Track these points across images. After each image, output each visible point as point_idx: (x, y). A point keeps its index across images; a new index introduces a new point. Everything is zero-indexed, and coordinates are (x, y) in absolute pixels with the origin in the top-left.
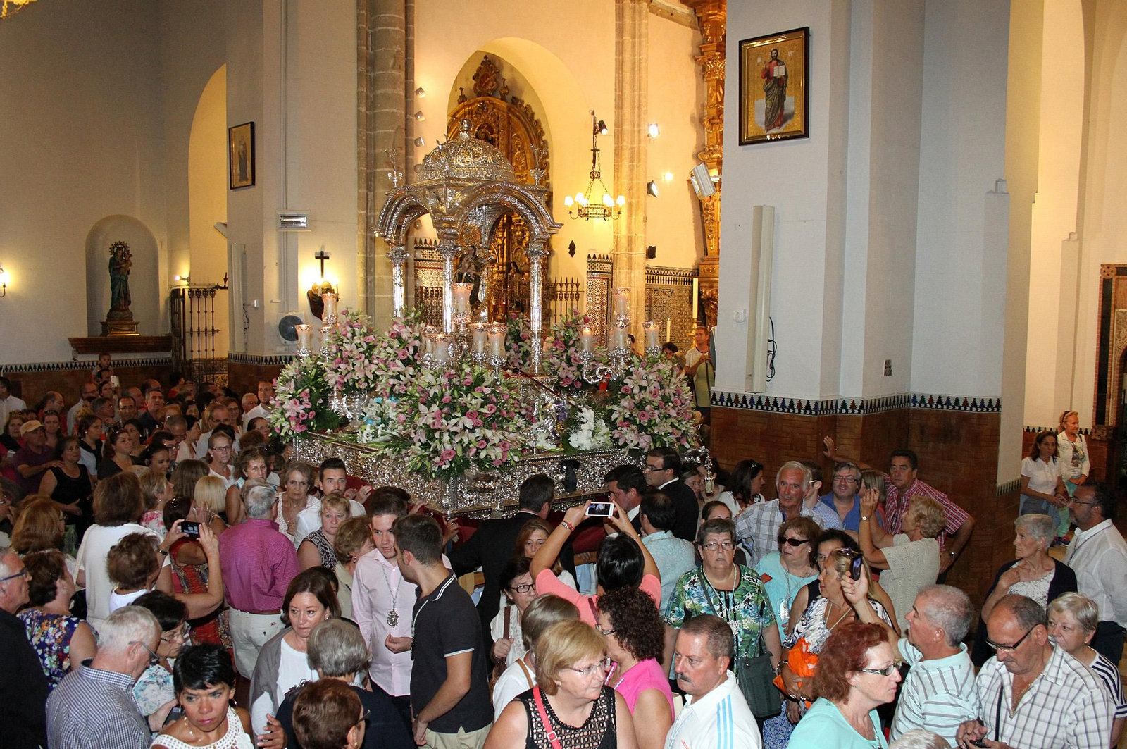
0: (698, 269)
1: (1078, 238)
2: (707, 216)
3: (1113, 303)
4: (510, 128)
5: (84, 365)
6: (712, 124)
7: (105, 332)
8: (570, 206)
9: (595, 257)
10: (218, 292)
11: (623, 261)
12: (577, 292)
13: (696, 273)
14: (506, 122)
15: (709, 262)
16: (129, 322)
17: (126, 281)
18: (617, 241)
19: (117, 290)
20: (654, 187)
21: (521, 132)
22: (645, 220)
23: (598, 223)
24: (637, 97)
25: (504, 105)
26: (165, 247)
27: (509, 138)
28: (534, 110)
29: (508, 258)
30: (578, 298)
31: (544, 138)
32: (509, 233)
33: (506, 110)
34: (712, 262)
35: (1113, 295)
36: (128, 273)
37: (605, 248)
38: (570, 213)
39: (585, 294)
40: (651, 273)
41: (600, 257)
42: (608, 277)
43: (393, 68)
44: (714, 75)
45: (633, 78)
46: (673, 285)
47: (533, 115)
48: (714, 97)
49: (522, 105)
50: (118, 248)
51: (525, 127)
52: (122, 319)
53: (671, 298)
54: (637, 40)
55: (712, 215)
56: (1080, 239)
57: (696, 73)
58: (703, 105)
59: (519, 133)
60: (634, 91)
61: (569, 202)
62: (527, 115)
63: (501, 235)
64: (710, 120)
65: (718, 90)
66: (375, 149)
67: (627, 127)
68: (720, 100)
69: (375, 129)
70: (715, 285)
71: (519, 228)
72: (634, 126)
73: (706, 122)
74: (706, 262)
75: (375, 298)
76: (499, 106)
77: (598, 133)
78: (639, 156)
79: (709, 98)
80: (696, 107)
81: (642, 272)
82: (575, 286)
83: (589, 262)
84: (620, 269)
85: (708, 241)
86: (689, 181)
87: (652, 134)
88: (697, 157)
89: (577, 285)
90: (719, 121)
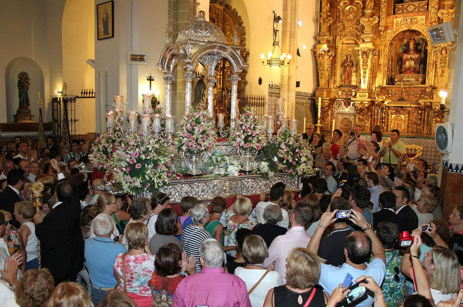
2: (320, 67)
4: (225, 20)
5: (5, 138)
6: (324, 22)
7: (16, 121)
8: (263, 59)
9: (272, 85)
10: (77, 100)
11: (285, 88)
12: (264, 103)
14: (222, 17)
15: (321, 90)
16: (28, 114)
17: (27, 93)
18: (282, 78)
19: (22, 98)
21: (231, 22)
22: (297, 68)
23: (276, 69)
24: (294, 5)
25: (221, 8)
26: (48, 75)
27: (224, 25)
28: (238, 11)
29: (223, 86)
30: (264, 106)
31: (243, 25)
32: (223, 73)
33: (222, 11)
34: (323, 90)
36: (28, 89)
37: (277, 81)
38: (263, 62)
39: (267, 104)
40: (298, 95)
41: (275, 86)
42: (278, 96)
46: (304, 101)
47: (237, 13)
48: (325, 9)
49: (231, 8)
50: (22, 75)
51: (233, 19)
52: (25, 113)
53: (303, 107)
55: (323, 67)
59: (229, 22)
60: (293, 2)
61: (263, 57)
62: (234, 13)
63: (219, 74)
64: (323, 20)
65: (327, 5)
66: (177, 21)
67: (289, 20)
68: (328, 10)
69: (177, 10)
70: (324, 101)
71: (229, 70)
72: (292, 20)
73: (321, 21)
74: (319, 90)
75: (176, 103)
76: (218, 8)
77: (278, 22)
78: (294, 35)
79: (322, 9)
80: (315, 13)
81: (295, 93)
82: (263, 100)
83: (269, 88)
84: (283, 92)
85: (320, 80)
86: (311, 50)
87: (300, 25)
88: (315, 38)
89: (264, 99)
90: (327, 20)
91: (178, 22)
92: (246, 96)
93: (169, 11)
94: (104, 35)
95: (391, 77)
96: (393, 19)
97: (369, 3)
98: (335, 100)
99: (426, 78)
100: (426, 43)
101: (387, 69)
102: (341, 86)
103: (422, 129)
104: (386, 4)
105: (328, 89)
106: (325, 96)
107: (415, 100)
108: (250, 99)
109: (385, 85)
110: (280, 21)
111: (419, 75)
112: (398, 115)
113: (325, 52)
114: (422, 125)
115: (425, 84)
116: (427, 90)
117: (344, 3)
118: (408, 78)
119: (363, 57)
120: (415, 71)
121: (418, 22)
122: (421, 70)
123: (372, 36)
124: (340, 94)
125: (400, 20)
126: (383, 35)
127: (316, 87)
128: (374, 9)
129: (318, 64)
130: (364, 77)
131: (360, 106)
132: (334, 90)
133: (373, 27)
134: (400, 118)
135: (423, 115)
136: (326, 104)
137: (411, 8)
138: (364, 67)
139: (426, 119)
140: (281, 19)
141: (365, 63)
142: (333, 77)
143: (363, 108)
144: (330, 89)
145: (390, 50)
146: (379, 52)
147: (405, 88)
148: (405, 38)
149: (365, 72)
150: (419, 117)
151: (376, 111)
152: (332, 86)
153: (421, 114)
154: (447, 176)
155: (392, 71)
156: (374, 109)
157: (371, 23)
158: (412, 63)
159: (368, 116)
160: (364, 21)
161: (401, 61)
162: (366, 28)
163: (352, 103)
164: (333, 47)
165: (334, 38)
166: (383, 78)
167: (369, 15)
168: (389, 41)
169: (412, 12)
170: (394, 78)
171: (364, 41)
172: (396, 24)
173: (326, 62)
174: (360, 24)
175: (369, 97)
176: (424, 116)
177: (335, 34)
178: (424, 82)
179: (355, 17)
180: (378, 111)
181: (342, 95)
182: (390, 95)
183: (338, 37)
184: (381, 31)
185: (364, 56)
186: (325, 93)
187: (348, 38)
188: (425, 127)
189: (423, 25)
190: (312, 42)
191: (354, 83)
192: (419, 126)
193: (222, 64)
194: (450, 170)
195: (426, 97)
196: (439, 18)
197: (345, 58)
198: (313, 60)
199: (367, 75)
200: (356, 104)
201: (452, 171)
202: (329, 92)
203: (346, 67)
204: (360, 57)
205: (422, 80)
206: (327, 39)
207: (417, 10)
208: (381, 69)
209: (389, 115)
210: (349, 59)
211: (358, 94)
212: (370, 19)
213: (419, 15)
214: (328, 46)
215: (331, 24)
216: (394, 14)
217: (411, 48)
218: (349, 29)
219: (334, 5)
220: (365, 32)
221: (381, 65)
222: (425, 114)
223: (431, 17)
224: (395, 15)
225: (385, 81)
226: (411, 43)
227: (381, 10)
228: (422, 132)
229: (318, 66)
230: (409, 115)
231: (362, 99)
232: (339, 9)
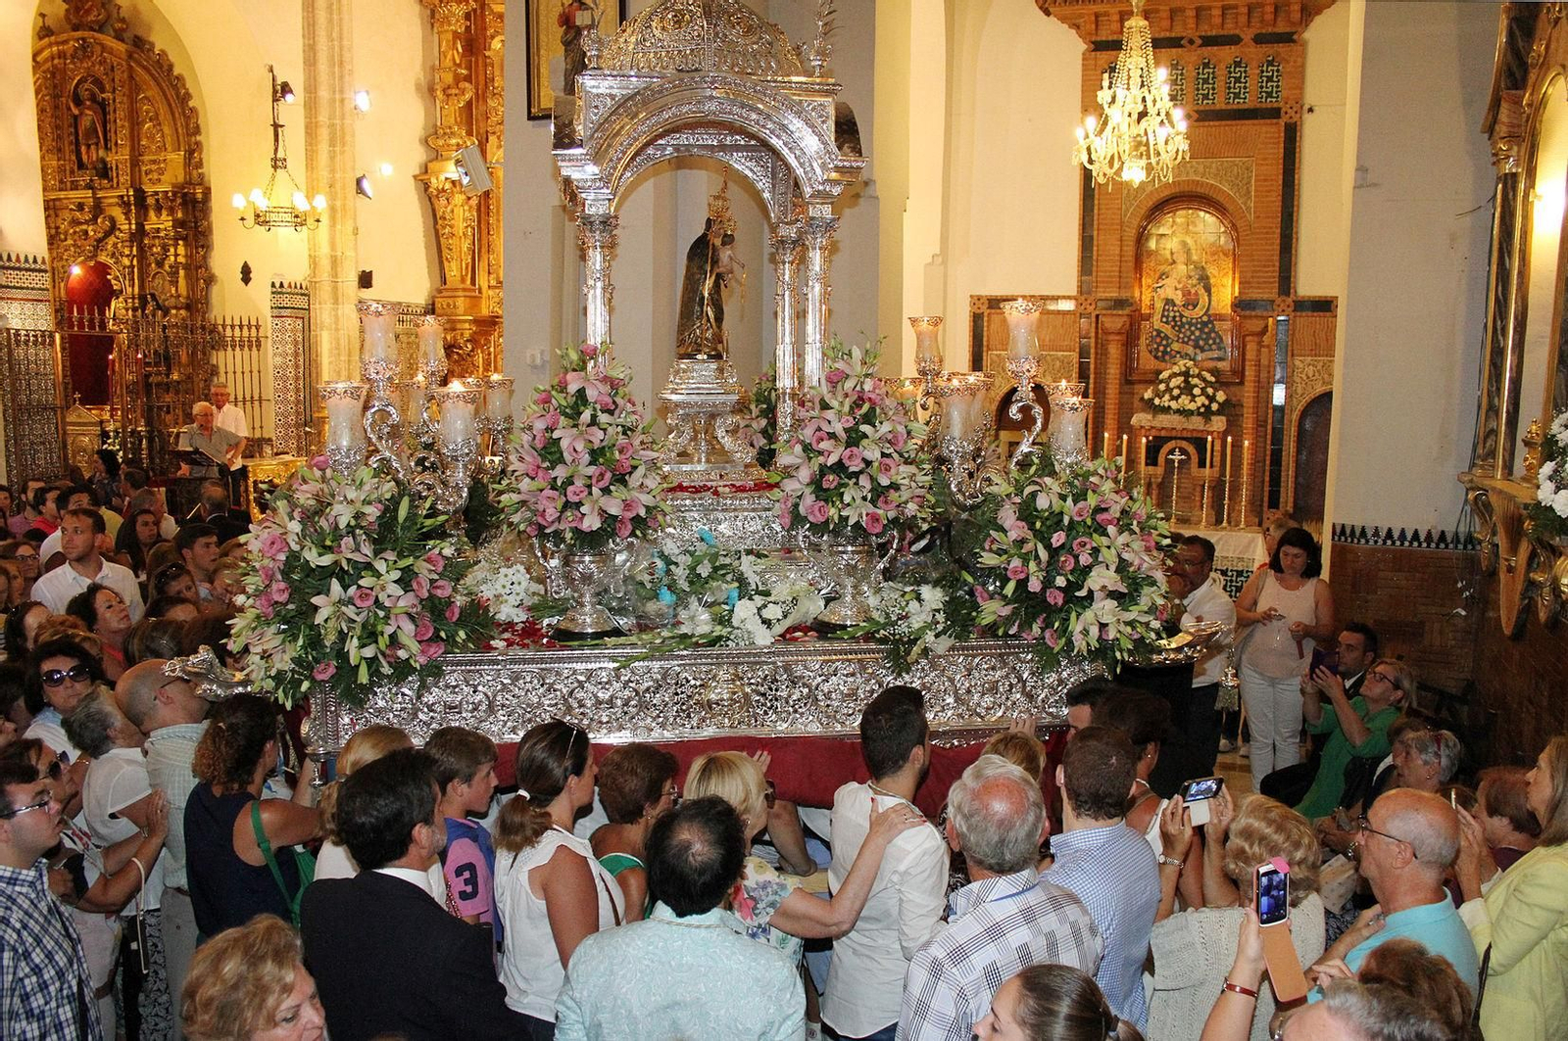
0: (433, 304)
1: (943, 262)
2: (444, 228)
3: (985, 343)
4: (134, 88)
6: (448, 96)
8: (242, 208)
9: (282, 285)
11: (324, 293)
12: (258, 338)
13: (431, 309)
14: (125, 75)
15: (450, 294)
18: (315, 263)
20: (366, 185)
21: (152, 92)
23: (285, 235)
24: (337, 49)
25: (120, 47)
27: (133, 101)
28: (172, 59)
29: (142, 287)
30: (259, 346)
31: (191, 104)
32: (141, 249)
33: (124, 56)
34: (454, 294)
35: (985, 334)
37: (297, 273)
38: (242, 219)
39: (270, 340)
41: (290, 286)
42: (304, 316)
44: (449, 24)
45: (330, 21)
47: (171, 67)
48: (449, 57)
49: (151, 50)
51: (159, 84)
55: (451, 227)
56: (944, 263)
57: (422, 19)
58: (433, 68)
59: (149, 94)
60: (333, 40)
61: (239, 202)
62: (161, 67)
63: (127, 252)
64: (444, 90)
65: (456, 48)
67: (323, 93)
68: (458, 62)
70: (458, 326)
71: (157, 241)
72: (334, 92)
74: (445, 294)
76: (112, 48)
78: (343, 138)
79: (442, 56)
80: (423, 68)
81: (356, 307)
82: (254, 329)
83: (273, 293)
84: (320, 303)
85: (446, 263)
86: (415, 177)
87: (362, 105)
88: (425, 142)
89: (258, 327)
90: (457, 91)
98: (495, 322)
105: (474, 291)
106: (461, 310)
110: (291, 98)
127: (438, 283)
129: (438, 217)
132: (491, 292)
136: (467, 335)
142: (485, 256)
144: (480, 290)
152: (483, 280)
165: (478, 143)
177: (483, 131)
183: (491, 140)
186: (462, 302)
190: (419, 155)
193: (133, 222)
202: (475, 300)
215: (469, 103)
219: (474, 45)
229: (437, 223)
232: (489, 57)
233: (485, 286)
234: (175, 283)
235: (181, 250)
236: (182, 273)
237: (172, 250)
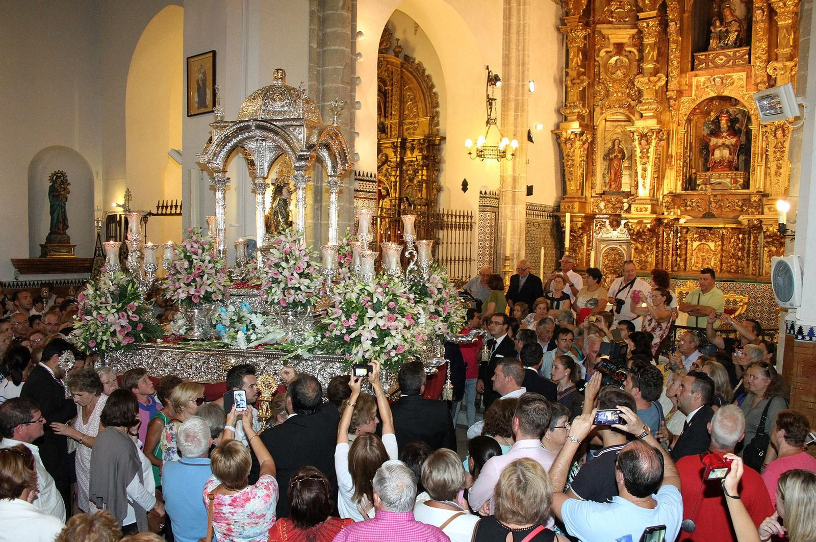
2: (568, 161)
4: (403, 82)
5: (26, 284)
6: (574, 84)
7: (44, 254)
8: (470, 148)
9: (486, 193)
10: (150, 218)
11: (508, 197)
12: (471, 223)
13: (557, 209)
14: (399, 76)
15: (569, 200)
17: (64, 207)
18: (503, 180)
19: (55, 216)
20: (532, 135)
22: (528, 162)
23: (491, 164)
24: (521, 56)
25: (397, 61)
27: (401, 90)
28: (425, 66)
29: (401, 193)
30: (471, 228)
31: (434, 90)
32: (401, 172)
33: (399, 66)
34: (572, 200)
36: (66, 201)
37: (493, 186)
38: (470, 154)
39: (477, 226)
40: (530, 208)
41: (490, 193)
42: (496, 210)
43: (342, 8)
44: (576, 43)
45: (518, 40)
46: (540, 219)
47: (424, 70)
48: (574, 61)
49: (413, 62)
50: (57, 176)
51: (417, 80)
52: (60, 242)
53: (539, 230)
54: (522, 7)
55: (573, 160)
57: (558, 40)
59: (411, 86)
60: (519, 51)
61: (469, 144)
62: (419, 71)
63: (393, 173)
64: (571, 81)
65: (578, 56)
66: (323, 84)
67: (513, 82)
68: (580, 64)
69: (324, 66)
70: (574, 219)
71: (411, 167)
72: (519, 81)
73: (569, 82)
74: (566, 200)
75: (321, 224)
76: (392, 62)
77: (495, 84)
78: (523, 106)
79: (570, 62)
80: (558, 69)
81: (524, 206)
82: (469, 218)
83: (481, 197)
84: (505, 204)
85: (568, 183)
86: (552, 132)
87: (532, 90)
88: (558, 111)
89: (471, 217)
90: (579, 81)
91: (326, 86)
92: (441, 212)
93: (310, 68)
94: (199, 108)
95: (690, 177)
96: (690, 78)
97: (649, 52)
98: (595, 218)
99: (751, 179)
100: (749, 119)
101: (683, 163)
102: (604, 193)
103: (746, 266)
104: (678, 54)
105: (582, 198)
106: (576, 210)
107: (732, 215)
108: (448, 217)
109: (679, 190)
110: (499, 84)
111: (738, 173)
112: (704, 241)
113: (576, 134)
114: (746, 259)
115: (748, 188)
116: (753, 199)
117: (607, 52)
118: (719, 178)
119: (640, 144)
120: (731, 166)
121: (733, 83)
122: (741, 166)
123: (655, 106)
124: (603, 208)
125: (702, 79)
126: (675, 105)
127: (560, 194)
128: (657, 61)
129: (565, 155)
130: (644, 177)
131: (638, 228)
132: (592, 200)
133: (656, 91)
134: (707, 247)
135: (747, 241)
136: (579, 224)
137: (722, 60)
138: (644, 161)
139: (752, 249)
140: (499, 80)
141: (645, 154)
142: (590, 178)
143: (643, 231)
144: (586, 197)
145: (687, 132)
146: (668, 134)
147: (715, 196)
148: (711, 111)
149: (646, 168)
150: (740, 245)
151: (665, 236)
152: (588, 193)
153: (743, 241)
154: (795, 348)
155: (691, 167)
156: (661, 232)
157: (654, 86)
158: (726, 152)
159: (652, 244)
160: (641, 82)
161: (706, 149)
162: (645, 93)
163: (623, 222)
164: (589, 126)
165: (590, 111)
166: (676, 179)
167: (649, 71)
168: (685, 115)
169: (723, 66)
170: (696, 178)
171: (642, 116)
172: (697, 87)
173: (578, 152)
174: (634, 87)
175: (653, 212)
176: (749, 244)
177: (592, 105)
178: (746, 185)
179: (625, 75)
180: (668, 235)
181: (605, 208)
182: (688, 208)
183: (598, 110)
184: (671, 98)
185: (643, 142)
186: (577, 205)
187: (613, 110)
188: (751, 262)
189: (743, 87)
190: (553, 119)
191: (625, 188)
192: (739, 262)
193: (399, 157)
194: (800, 337)
195: (750, 210)
196: (769, 76)
197: (610, 145)
198: (554, 149)
199: (649, 173)
200: (630, 224)
201: (803, 338)
202: (583, 204)
203: (611, 160)
204: (636, 143)
205: (744, 181)
206: (579, 112)
207: (731, 63)
208: (673, 163)
209: (689, 242)
210: (616, 147)
211: (633, 206)
212: (652, 79)
213: (734, 71)
214: (581, 126)
215: (584, 88)
216: (692, 69)
217: (723, 128)
218: (615, 95)
219: (589, 54)
220: (644, 101)
221: (672, 156)
222: (749, 240)
223: (755, 75)
224: (693, 73)
225: (679, 183)
226: (723, 118)
227: (670, 64)
228: (745, 271)
229: (563, 158)
230: (722, 242)
231: (640, 215)
232: (598, 61)
233: (589, 195)
234: (421, 191)
235: (425, 172)
236: (424, 185)
237: (420, 172)
